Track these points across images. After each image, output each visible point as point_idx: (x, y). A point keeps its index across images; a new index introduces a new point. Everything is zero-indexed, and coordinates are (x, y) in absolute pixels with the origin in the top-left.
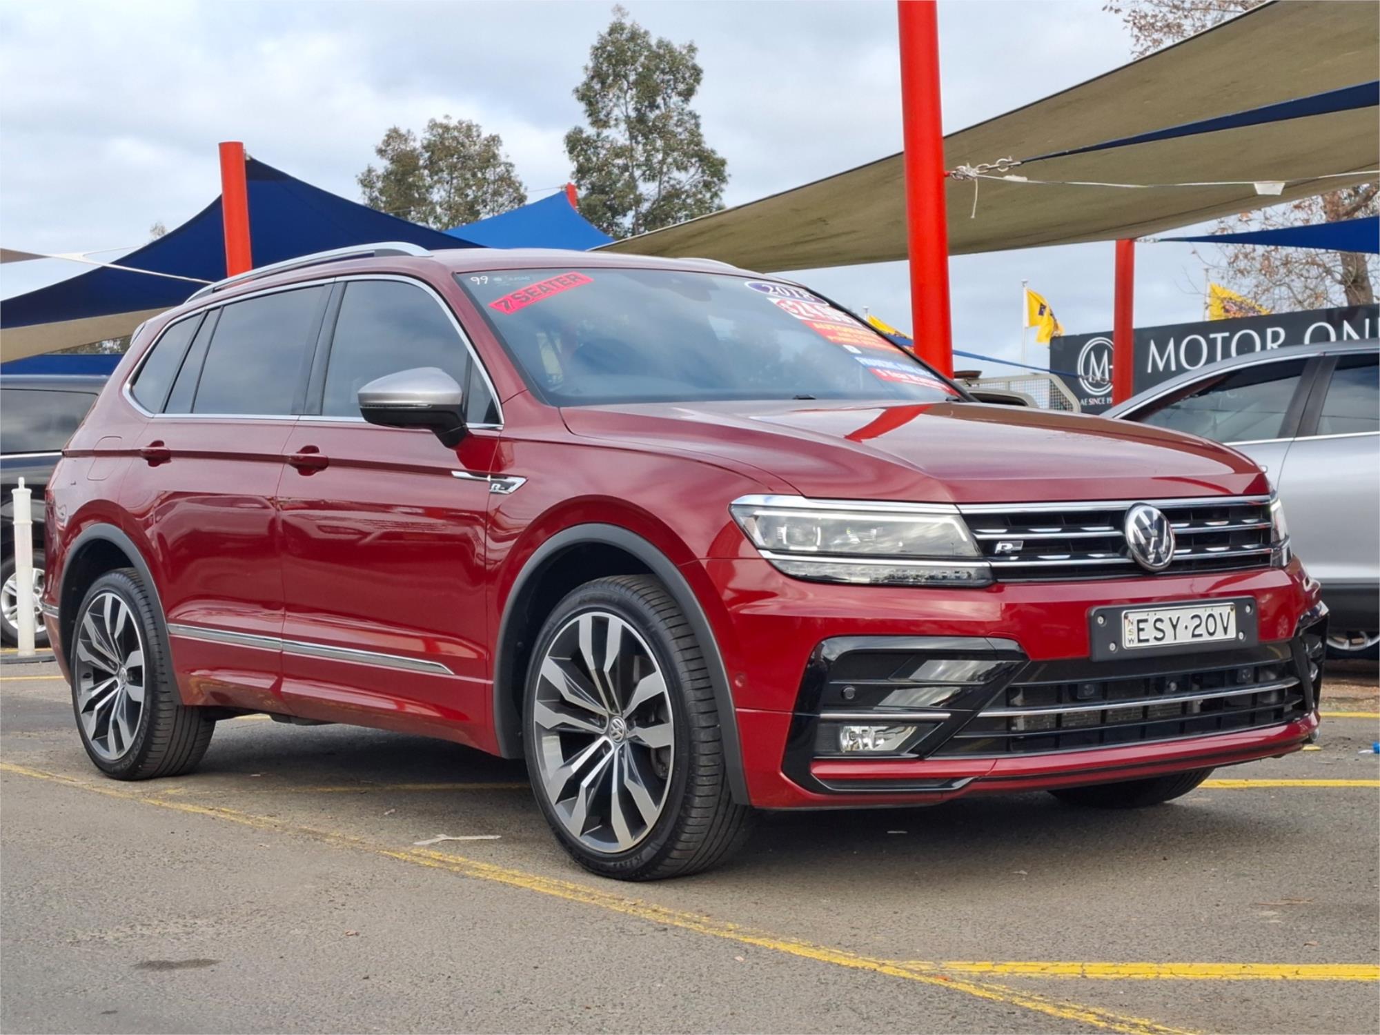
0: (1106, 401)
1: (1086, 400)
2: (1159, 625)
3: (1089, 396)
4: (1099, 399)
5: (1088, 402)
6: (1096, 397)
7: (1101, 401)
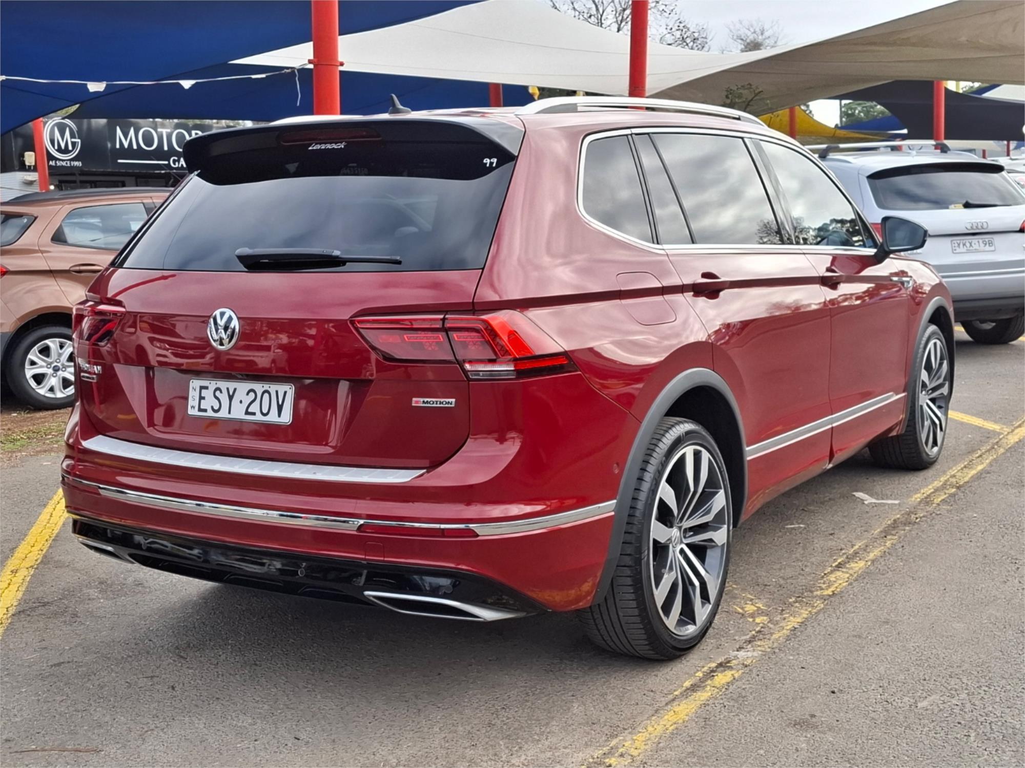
0: (70, 164)
1: (54, 162)
3: (57, 159)
4: (65, 162)
5: (56, 164)
6: (63, 160)
7: (67, 163)
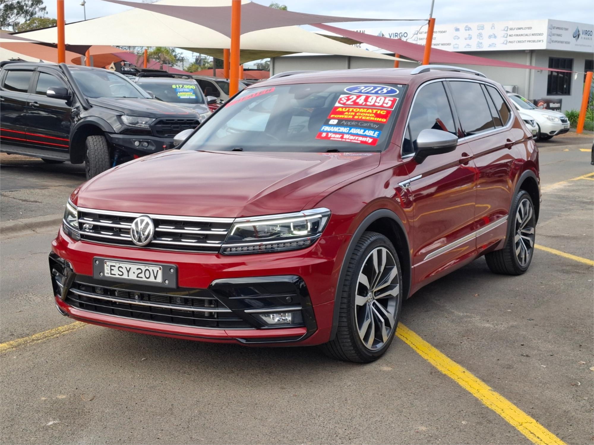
2: (120, 269)
